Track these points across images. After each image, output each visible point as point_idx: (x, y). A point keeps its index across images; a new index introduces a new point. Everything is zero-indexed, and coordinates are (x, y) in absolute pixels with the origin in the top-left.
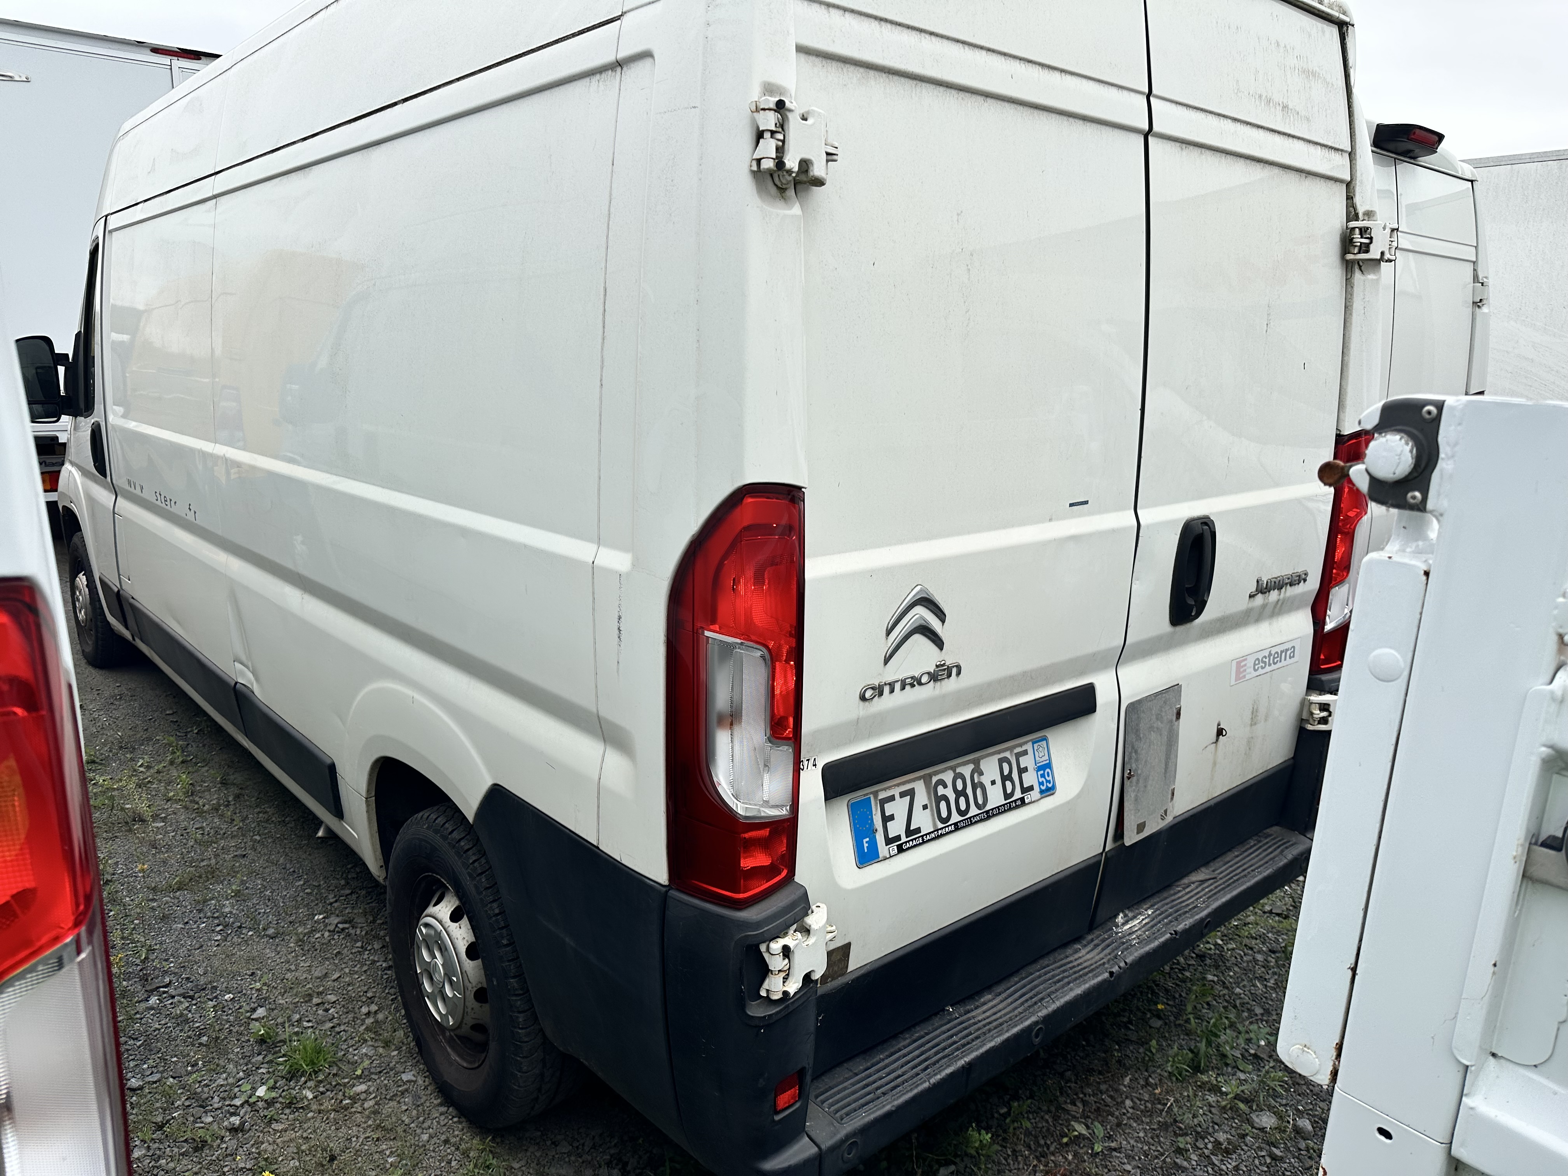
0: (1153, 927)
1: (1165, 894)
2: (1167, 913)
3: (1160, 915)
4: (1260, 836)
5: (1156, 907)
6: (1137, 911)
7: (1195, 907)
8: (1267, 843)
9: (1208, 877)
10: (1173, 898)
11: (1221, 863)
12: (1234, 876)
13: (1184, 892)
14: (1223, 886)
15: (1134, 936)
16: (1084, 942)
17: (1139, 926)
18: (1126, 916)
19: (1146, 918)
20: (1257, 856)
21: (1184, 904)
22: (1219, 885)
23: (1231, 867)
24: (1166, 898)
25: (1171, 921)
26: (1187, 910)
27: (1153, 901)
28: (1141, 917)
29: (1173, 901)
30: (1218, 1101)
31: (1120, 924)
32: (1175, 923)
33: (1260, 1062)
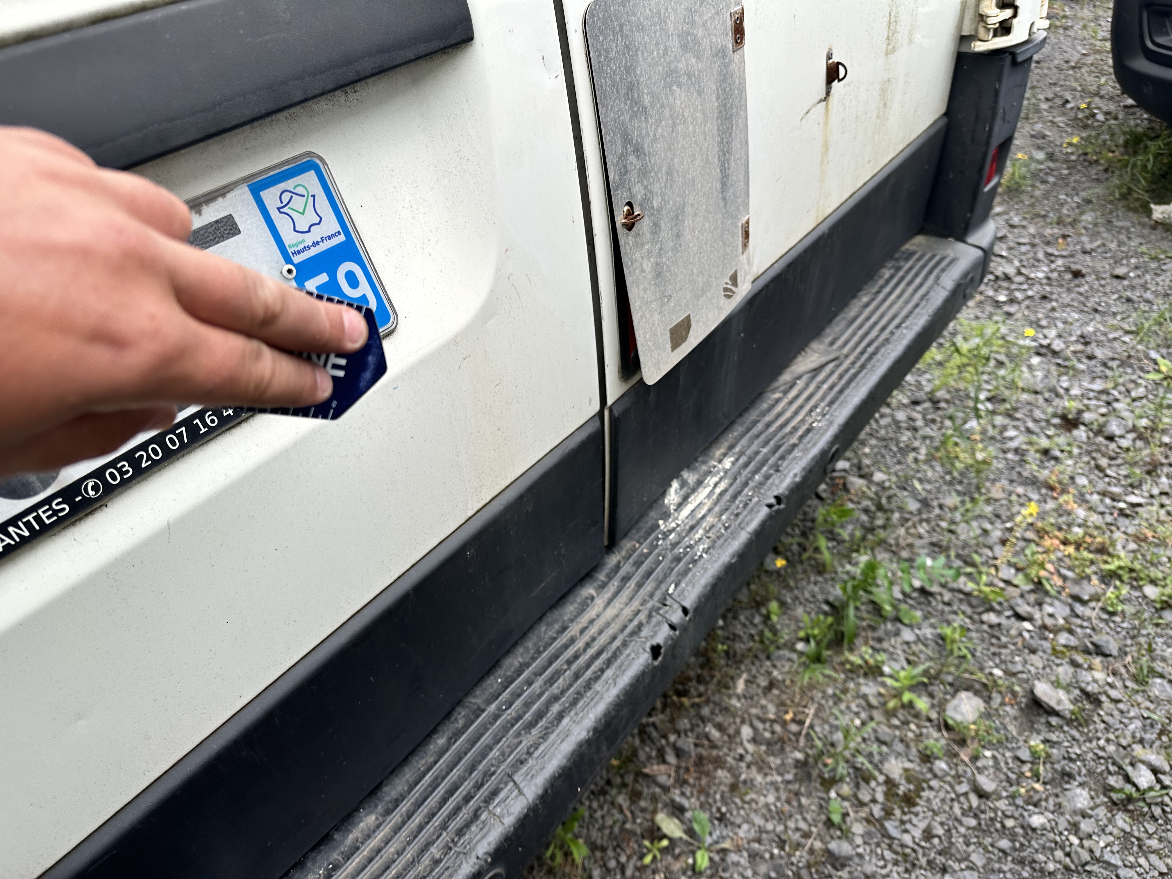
0: (734, 497)
1: (753, 415)
2: (759, 457)
3: (746, 465)
4: (897, 260)
5: (737, 449)
6: (704, 468)
7: (808, 431)
8: (911, 269)
9: (824, 359)
10: (768, 418)
11: (843, 324)
12: (869, 345)
13: (785, 401)
14: (853, 371)
15: (701, 532)
16: (601, 578)
17: (708, 504)
18: (684, 484)
19: (721, 479)
20: (899, 297)
21: (788, 429)
22: (847, 371)
23: (860, 327)
24: (755, 423)
25: (767, 477)
26: (794, 440)
27: (731, 436)
28: (712, 480)
29: (768, 425)
30: (880, 695)
31: (672, 507)
32: (775, 479)
33: (930, 599)
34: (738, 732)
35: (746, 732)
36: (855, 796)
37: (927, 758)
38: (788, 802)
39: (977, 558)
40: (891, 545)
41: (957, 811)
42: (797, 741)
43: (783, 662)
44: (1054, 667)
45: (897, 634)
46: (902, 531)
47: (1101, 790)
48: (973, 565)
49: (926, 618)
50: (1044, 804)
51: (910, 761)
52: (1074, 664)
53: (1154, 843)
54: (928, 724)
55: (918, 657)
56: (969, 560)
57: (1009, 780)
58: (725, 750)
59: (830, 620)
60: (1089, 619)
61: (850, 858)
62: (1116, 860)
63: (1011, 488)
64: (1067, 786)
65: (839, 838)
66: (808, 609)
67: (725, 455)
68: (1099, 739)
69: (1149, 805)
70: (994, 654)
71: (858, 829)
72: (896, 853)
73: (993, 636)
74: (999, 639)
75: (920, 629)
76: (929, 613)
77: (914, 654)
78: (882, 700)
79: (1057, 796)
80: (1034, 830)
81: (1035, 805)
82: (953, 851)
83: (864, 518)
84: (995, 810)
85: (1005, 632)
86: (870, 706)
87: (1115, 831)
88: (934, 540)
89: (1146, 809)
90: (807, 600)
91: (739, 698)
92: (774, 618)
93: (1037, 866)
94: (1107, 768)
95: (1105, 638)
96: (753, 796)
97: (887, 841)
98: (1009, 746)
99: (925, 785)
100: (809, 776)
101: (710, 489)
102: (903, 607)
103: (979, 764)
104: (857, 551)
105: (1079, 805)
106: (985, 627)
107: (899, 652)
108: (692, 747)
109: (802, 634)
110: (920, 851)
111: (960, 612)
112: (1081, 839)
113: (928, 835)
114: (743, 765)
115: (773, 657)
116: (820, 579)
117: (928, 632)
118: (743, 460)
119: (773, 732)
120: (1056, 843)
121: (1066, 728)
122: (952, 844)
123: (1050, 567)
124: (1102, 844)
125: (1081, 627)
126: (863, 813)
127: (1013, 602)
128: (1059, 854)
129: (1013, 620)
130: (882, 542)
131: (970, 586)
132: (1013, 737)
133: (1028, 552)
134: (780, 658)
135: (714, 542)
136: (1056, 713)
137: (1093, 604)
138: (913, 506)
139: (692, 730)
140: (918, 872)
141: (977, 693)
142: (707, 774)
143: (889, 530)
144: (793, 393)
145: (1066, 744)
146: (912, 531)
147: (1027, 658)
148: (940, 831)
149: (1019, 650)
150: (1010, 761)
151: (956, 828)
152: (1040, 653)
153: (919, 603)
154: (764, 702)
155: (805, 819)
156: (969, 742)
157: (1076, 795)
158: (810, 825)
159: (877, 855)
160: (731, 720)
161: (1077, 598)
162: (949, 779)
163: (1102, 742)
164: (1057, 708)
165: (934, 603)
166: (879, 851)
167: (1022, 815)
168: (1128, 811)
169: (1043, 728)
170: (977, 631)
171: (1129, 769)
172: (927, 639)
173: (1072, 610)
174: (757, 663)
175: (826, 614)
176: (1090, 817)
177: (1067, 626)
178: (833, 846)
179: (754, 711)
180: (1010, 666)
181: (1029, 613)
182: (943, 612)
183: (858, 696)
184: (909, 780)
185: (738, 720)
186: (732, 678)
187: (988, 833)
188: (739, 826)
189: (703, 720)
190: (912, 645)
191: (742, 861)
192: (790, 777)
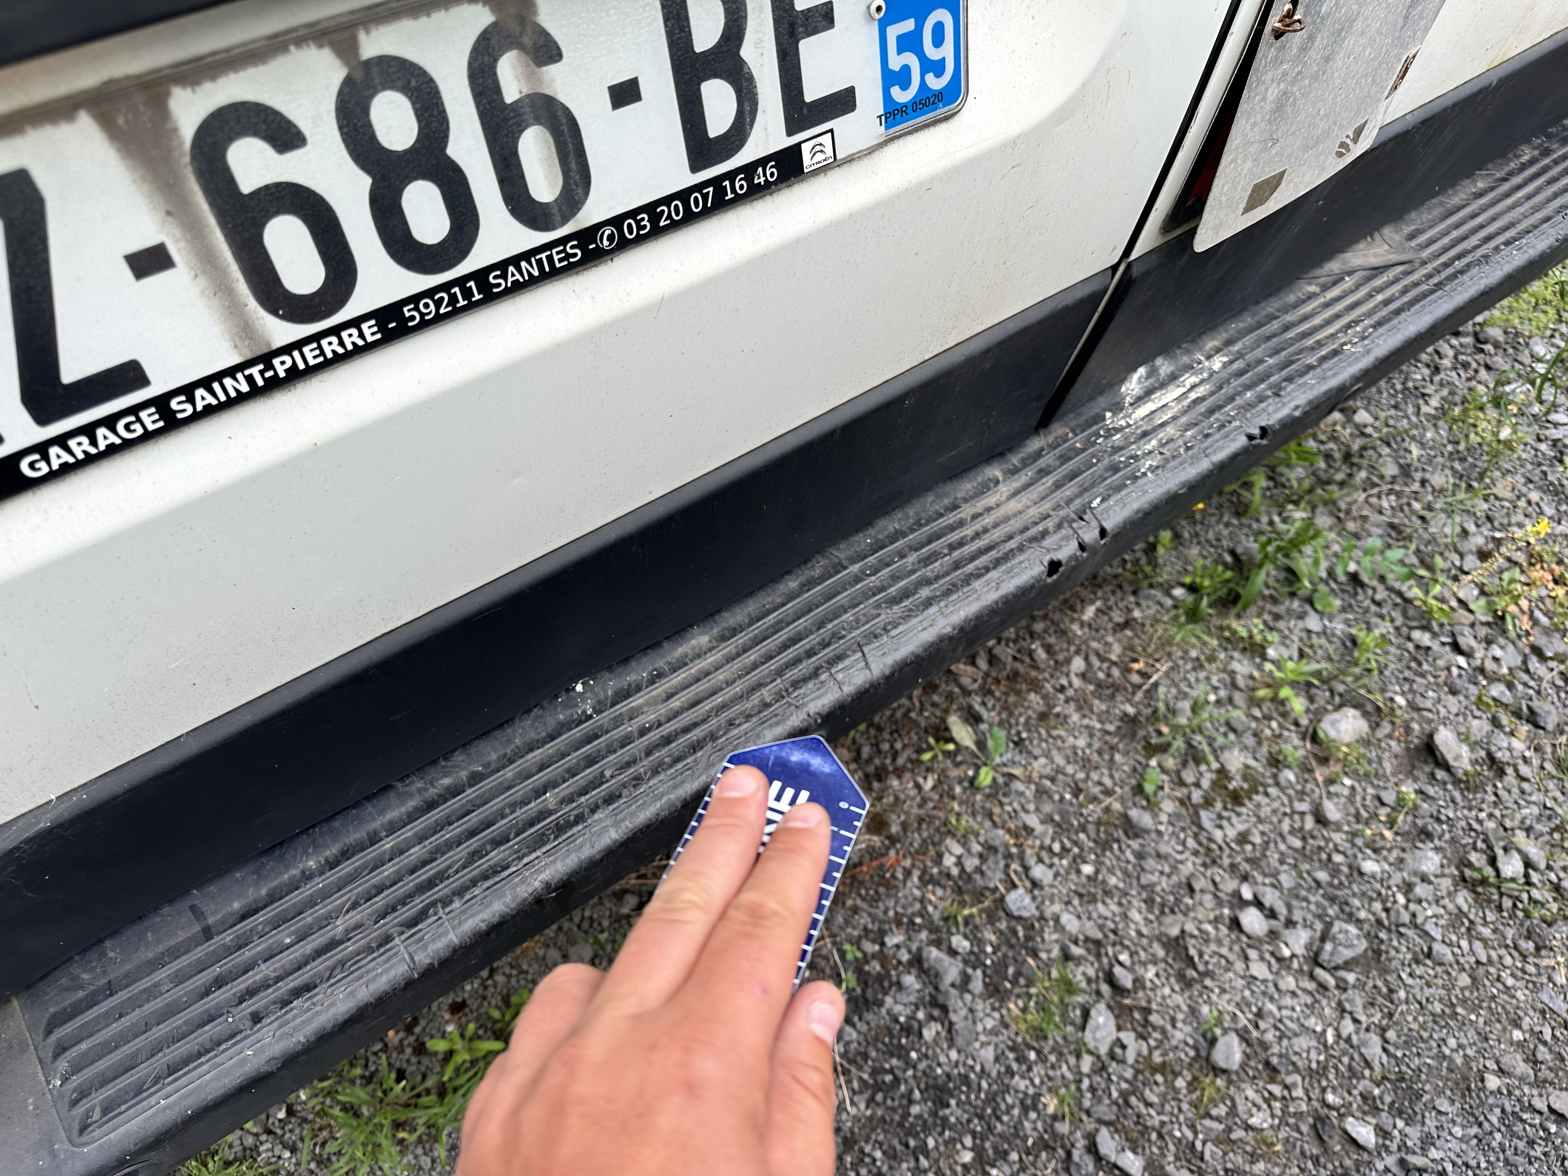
0: (1211, 411)
1: (1271, 306)
2: (1260, 368)
3: (1240, 373)
5: (1236, 348)
6: (1185, 359)
7: (1335, 353)
9: (1394, 258)
10: (1289, 318)
11: (1437, 212)
13: (1321, 300)
14: (1424, 287)
15: (1154, 442)
16: (1015, 459)
17: (1175, 409)
18: (1151, 372)
19: (1202, 382)
21: (1309, 342)
22: (1416, 284)
25: (1261, 399)
26: (1312, 360)
27: (1234, 327)
28: (1191, 379)
29: (1287, 328)
30: (1252, 677)
31: (1128, 399)
32: (1271, 404)
33: (1359, 590)
34: (1068, 661)
35: (1078, 664)
36: (1178, 773)
37: (1276, 762)
38: (1100, 752)
39: (1439, 562)
40: (1340, 510)
41: (1286, 826)
42: (1134, 694)
43: (1150, 603)
44: (1470, 718)
45: (1301, 617)
46: (1362, 496)
47: (1456, 861)
48: (1430, 568)
49: (1343, 610)
50: (1385, 853)
51: (1256, 759)
52: (1495, 722)
53: (1486, 932)
54: (1293, 728)
55: (1315, 653)
56: (1428, 559)
57: (1358, 817)
58: (1047, 675)
59: (1229, 574)
60: (1540, 679)
61: (1147, 831)
62: (1437, 933)
63: (1524, 490)
64: (1420, 845)
65: (1143, 808)
66: (1205, 553)
67: (1218, 350)
68: (1481, 810)
69: (1501, 895)
70: (1405, 679)
71: (1168, 806)
72: (1200, 844)
73: (1415, 659)
74: (1420, 664)
75: (1330, 620)
76: (1350, 606)
77: (1311, 647)
78: (1251, 683)
79: (1404, 850)
80: (1361, 874)
81: (1375, 851)
82: (1263, 863)
83: (1322, 465)
84: (1327, 840)
85: (1431, 659)
86: (1234, 686)
87: (1451, 907)
88: (1396, 521)
89: (1496, 897)
90: (1208, 541)
91: (1082, 625)
92: (1161, 551)
93: (1347, 909)
94: (1475, 843)
95: (1548, 707)
96: (1062, 733)
97: (1195, 829)
98: (1375, 782)
99: (1261, 789)
100: (1134, 735)
101: (1184, 390)
102: (1322, 587)
103: (1332, 789)
104: (1296, 503)
105: (1424, 868)
106: (1410, 646)
107: (1295, 638)
108: (1010, 659)
109: (1188, 580)
110: (1227, 851)
111: (1388, 618)
112: (1408, 901)
113: (1243, 838)
114: (1061, 697)
115: (1141, 593)
116: (1235, 522)
117: (1339, 627)
118: (1238, 365)
119: (1109, 675)
120: (1379, 894)
121: (1449, 787)
122: (1265, 856)
123: (1524, 603)
124: (1429, 913)
125: (1525, 685)
126: (1180, 793)
127: (1457, 628)
128: (1377, 906)
129: (1448, 648)
130: (1331, 504)
131: (1415, 592)
132: (1385, 776)
133: (1506, 576)
134: (1148, 597)
135: (1167, 460)
136: (1447, 768)
137: (1553, 664)
138: (1390, 469)
139: (1015, 641)
140: (1216, 870)
141: (1365, 714)
142: (1018, 693)
143: (1345, 490)
144: (1335, 292)
145: (1442, 803)
146: (1374, 500)
147: (1443, 697)
148: (1257, 840)
149: (1437, 685)
150: (1369, 798)
151: (1276, 843)
152: (1461, 698)
153: (1343, 591)
154: (1110, 639)
155: (1112, 776)
156: (1332, 763)
157: (1427, 858)
158: (1115, 784)
159: (1178, 837)
160: (1065, 646)
161: (1537, 651)
162: (1291, 792)
163: (1482, 815)
164: (1452, 762)
165: (1360, 597)
166: (1182, 836)
167: (1355, 856)
168: (1475, 892)
169: (1423, 777)
170: (1398, 647)
171: (1499, 852)
172: (1334, 635)
173: (1525, 662)
174: (1119, 594)
175: (1226, 566)
176: (1430, 883)
177: (1509, 678)
178: (1134, 813)
179: (1094, 645)
180: (1419, 700)
181: (1472, 648)
182: (1367, 611)
183: (1224, 671)
184: (1245, 778)
185: (1073, 648)
186: (1082, 601)
187: (1309, 859)
188: (1036, 758)
189: (1032, 635)
190: (1314, 636)
191: (1028, 793)
192: (1111, 728)
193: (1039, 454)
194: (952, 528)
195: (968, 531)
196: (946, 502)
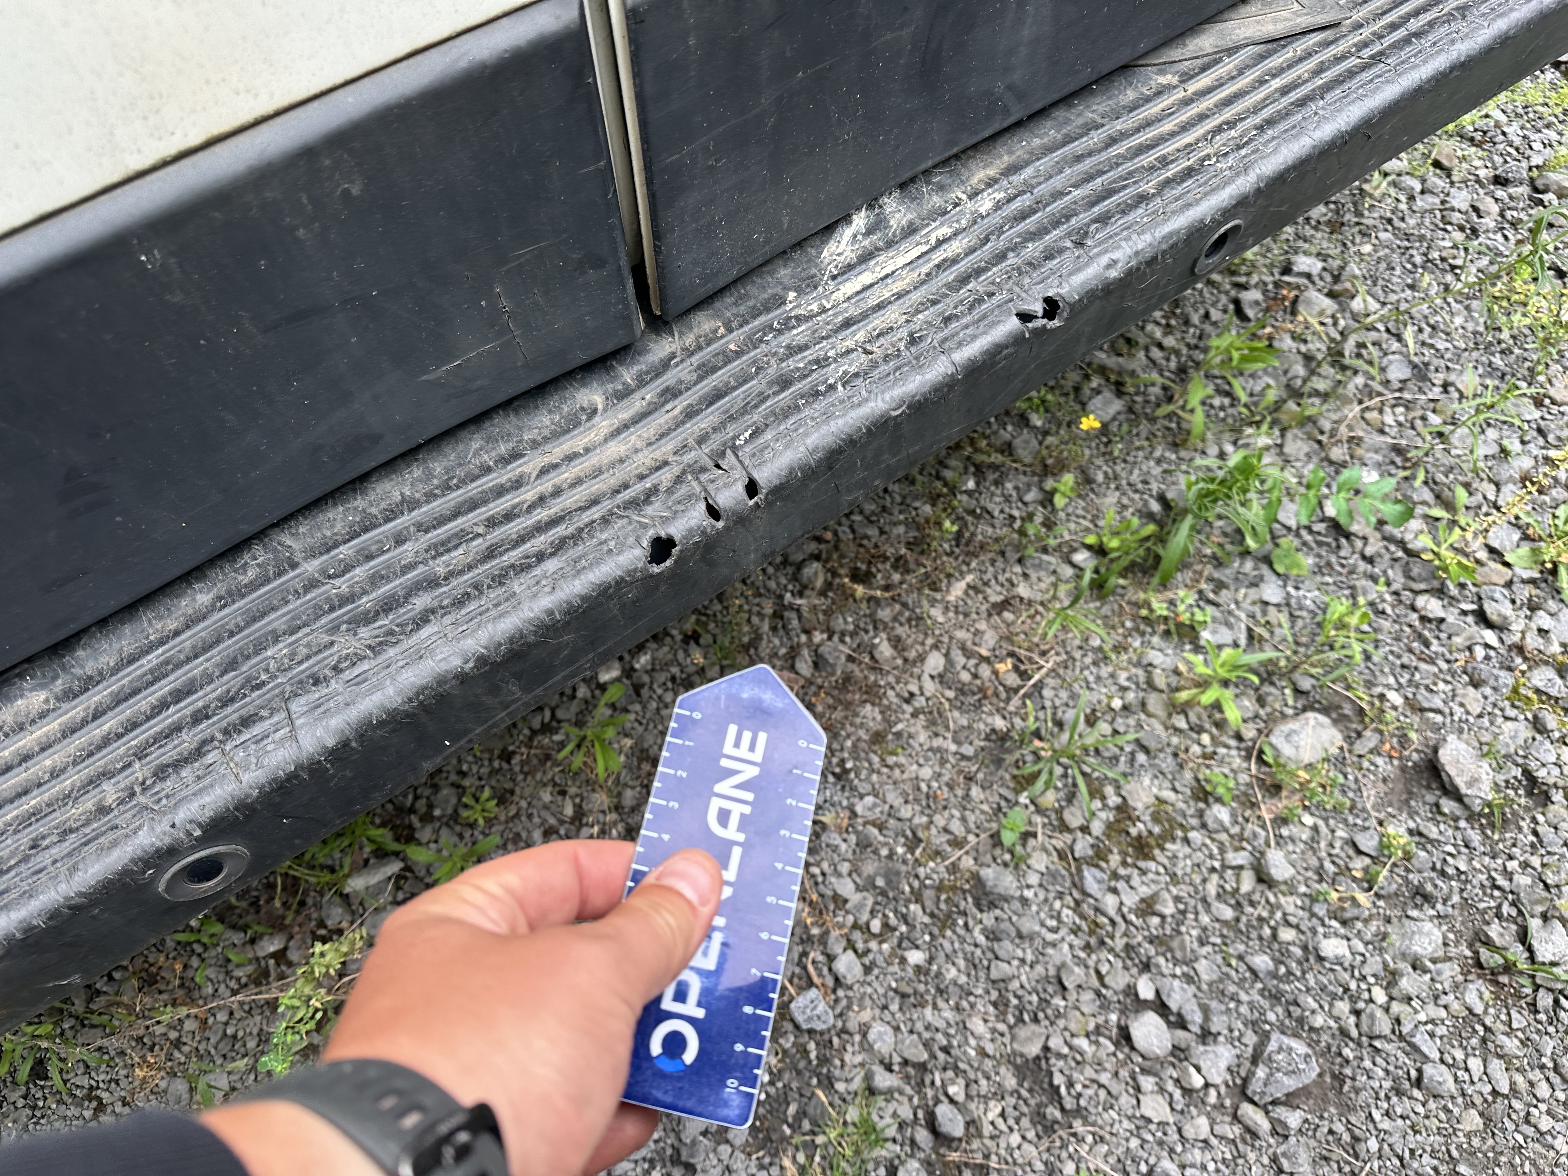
0: (964, 279)
2: (1056, 206)
3: (1022, 216)
5: (1021, 177)
7: (1190, 172)
10: (1119, 125)
13: (1179, 95)
15: (860, 335)
16: (627, 374)
17: (906, 279)
18: (877, 225)
19: (956, 234)
21: (1150, 158)
22: (1340, 59)
24: (1089, 128)
25: (1051, 253)
26: (1148, 186)
27: (1028, 146)
30: (1177, 672)
31: (830, 269)
32: (1066, 261)
33: (1343, 541)
34: (921, 658)
35: (935, 662)
36: (1059, 812)
37: (1203, 795)
38: (951, 787)
39: (1461, 495)
40: (1321, 431)
41: (1212, 889)
42: (1008, 700)
43: (1042, 574)
44: (1500, 720)
45: (1255, 583)
46: (1355, 410)
47: (1468, 934)
48: (1449, 506)
49: (1319, 570)
50: (1359, 925)
51: (1174, 790)
52: (1538, 725)
53: (1511, 1045)
54: (1233, 743)
55: (1272, 633)
56: (1446, 494)
57: (1320, 872)
58: (891, 679)
59: (1151, 528)
61: (1007, 899)
62: (1430, 1049)
64: (1414, 913)
65: (1006, 865)
66: (1125, 501)
67: (991, 183)
68: (1511, 858)
69: (1537, 988)
70: (1403, 666)
71: (1040, 862)
72: (1083, 917)
73: (1420, 637)
74: (1427, 644)
75: (1297, 588)
76: (1329, 564)
77: (1267, 624)
78: (1174, 680)
79: (1388, 920)
80: (1321, 959)
81: (1344, 923)
82: (1175, 944)
83: (1300, 370)
84: (1273, 908)
85: (1443, 636)
86: (1151, 685)
87: (1456, 1006)
88: (1403, 442)
89: (1528, 991)
90: (1130, 485)
91: (946, 608)
92: (1061, 500)
93: (1296, 1012)
94: (1499, 906)
96: (902, 760)
97: (1076, 895)
98: (1351, 819)
99: (1179, 833)
100: (998, 762)
101: (924, 248)
102: (1289, 542)
103: (1285, 832)
104: (1257, 425)
105: (1416, 949)
106: (1413, 618)
107: (1243, 614)
108: (843, 658)
109: (1091, 540)
110: (1122, 926)
111: (1382, 580)
112: (1392, 998)
113: (1147, 907)
114: (908, 709)
115: (1031, 561)
116: (1171, 456)
117: (1309, 596)
119: (975, 676)
120: (1346, 990)
121: (1462, 824)
122: (1179, 933)
124: (1422, 1017)
126: (1061, 841)
127: (1485, 590)
128: (1343, 1007)
129: (1470, 619)
130: (1308, 422)
131: (1424, 541)
132: (1364, 810)
134: (1039, 566)
135: (874, 364)
136: (1458, 797)
138: (1398, 372)
139: (853, 634)
140: (1105, 955)
141: (1340, 720)
142: (848, 705)
143: (1331, 404)
144: (1204, 81)
145: (1450, 849)
146: (1372, 415)
147: (1460, 691)
148: (1169, 909)
149: (1452, 673)
150: (1338, 844)
151: (1197, 913)
152: (1488, 691)
153: (1320, 544)
154: (982, 626)
155: (963, 819)
156: (1284, 793)
157: (1420, 932)
158: (969, 831)
159: (1051, 909)
160: (921, 637)
162: (1223, 837)
163: (1512, 865)
164: (1464, 790)
165: (1344, 552)
166: (1057, 905)
167: (1314, 932)
168: (1496, 983)
169: (1424, 811)
170: (1397, 620)
171: (1534, 924)
172: (1301, 607)
174: (1000, 564)
175: (1149, 517)
176: (1425, 971)
177: (1561, 658)
178: (988, 873)
179: (961, 634)
180: (1423, 695)
181: (1507, 617)
182: (1352, 571)
183: (1138, 664)
184: (1156, 818)
185: (930, 641)
186: (949, 576)
187: (1245, 936)
188: (861, 797)
189: (876, 624)
190: (1272, 610)
191: (843, 847)
192: (968, 750)
193: (666, 365)
194: (500, 491)
195: (528, 495)
196: (503, 448)
